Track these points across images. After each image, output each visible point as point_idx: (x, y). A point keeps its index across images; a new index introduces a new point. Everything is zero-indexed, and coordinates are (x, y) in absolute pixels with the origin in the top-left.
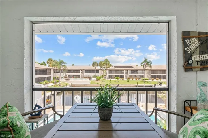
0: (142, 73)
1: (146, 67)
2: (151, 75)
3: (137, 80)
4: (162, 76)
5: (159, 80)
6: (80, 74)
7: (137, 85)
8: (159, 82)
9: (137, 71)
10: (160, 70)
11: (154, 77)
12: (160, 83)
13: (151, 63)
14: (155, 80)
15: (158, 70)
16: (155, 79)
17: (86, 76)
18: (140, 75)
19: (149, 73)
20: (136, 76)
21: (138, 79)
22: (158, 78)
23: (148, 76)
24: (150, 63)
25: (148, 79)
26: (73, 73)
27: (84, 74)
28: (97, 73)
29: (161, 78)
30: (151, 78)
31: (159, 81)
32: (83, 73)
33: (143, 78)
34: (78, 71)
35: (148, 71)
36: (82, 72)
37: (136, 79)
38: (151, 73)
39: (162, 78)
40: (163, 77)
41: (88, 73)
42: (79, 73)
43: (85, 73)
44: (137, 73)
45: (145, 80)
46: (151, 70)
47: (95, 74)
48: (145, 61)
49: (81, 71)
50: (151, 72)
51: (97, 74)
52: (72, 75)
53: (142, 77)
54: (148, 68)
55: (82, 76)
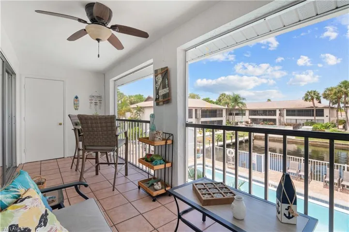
6: (277, 117)
17: (289, 122)
26: (262, 115)
27: (286, 117)
28: (316, 116)
32: (283, 116)
34: (272, 112)
36: (280, 115)
41: (294, 115)
42: (275, 115)
43: (287, 115)
47: (312, 118)
49: (278, 112)
51: (317, 118)
52: (260, 119)
55: (280, 120)
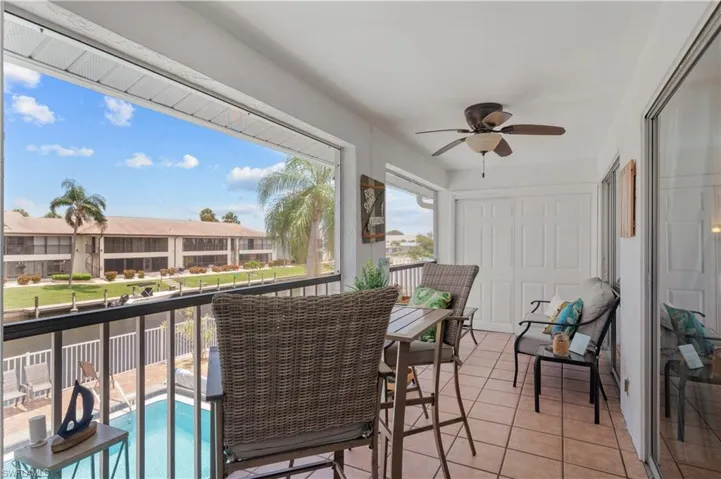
0: (56, 249)
1: (80, 222)
2: (104, 256)
3: (31, 284)
4: (147, 259)
5: (136, 275)
7: (32, 308)
8: (141, 285)
9: (29, 243)
10: (141, 239)
11: (114, 267)
12: (143, 288)
13: (101, 208)
14: (120, 280)
15: (132, 239)
16: (120, 272)
18: (42, 263)
19: (94, 251)
20: (21, 267)
21: (36, 280)
22: (131, 271)
23: (89, 262)
24: (96, 206)
25: (89, 275)
29: (142, 269)
30: (102, 272)
31: (136, 279)
33: (63, 272)
35: (88, 241)
37: (23, 282)
38: (102, 247)
39: (147, 266)
40: (150, 264)
44: (29, 251)
45: (74, 283)
46: (102, 235)
48: (74, 195)
50: (102, 244)
53: (54, 268)
54: (89, 226)
